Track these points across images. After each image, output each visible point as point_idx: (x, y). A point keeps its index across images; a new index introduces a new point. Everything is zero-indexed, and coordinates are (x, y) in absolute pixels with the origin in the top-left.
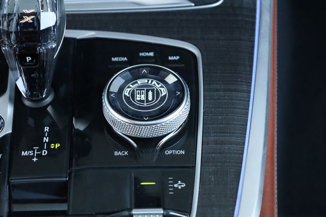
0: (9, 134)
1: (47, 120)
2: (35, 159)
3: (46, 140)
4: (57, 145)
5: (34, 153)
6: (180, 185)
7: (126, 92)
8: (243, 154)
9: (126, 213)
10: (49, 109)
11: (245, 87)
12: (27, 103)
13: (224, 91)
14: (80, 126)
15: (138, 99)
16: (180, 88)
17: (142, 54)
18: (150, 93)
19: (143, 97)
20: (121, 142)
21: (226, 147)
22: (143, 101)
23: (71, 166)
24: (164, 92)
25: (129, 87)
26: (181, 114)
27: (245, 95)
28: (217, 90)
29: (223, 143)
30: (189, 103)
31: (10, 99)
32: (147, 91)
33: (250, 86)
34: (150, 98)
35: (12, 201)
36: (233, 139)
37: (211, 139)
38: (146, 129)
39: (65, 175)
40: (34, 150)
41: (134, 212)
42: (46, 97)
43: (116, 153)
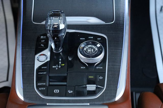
0: (49, 61)
1: (60, 57)
2: (57, 69)
3: (60, 63)
4: (64, 65)
5: (56, 67)
6: (101, 78)
7: (85, 49)
8: (120, 69)
9: (85, 86)
10: (61, 53)
11: (121, 48)
12: (54, 51)
13: (115, 49)
14: (70, 59)
15: (89, 51)
16: (101, 48)
17: (89, 37)
18: (92, 50)
19: (90, 51)
20: (83, 64)
21: (115, 66)
22: (90, 52)
23: (68, 71)
24: (96, 49)
25: (86, 48)
26: (101, 56)
27: (121, 51)
28: (112, 49)
29: (114, 65)
30: (104, 53)
31: (49, 50)
32: (91, 49)
33: (122, 48)
34: (92, 51)
35: (50, 81)
36: (117, 64)
37: (110, 64)
38: (91, 60)
39: (66, 74)
40: (56, 66)
41: (87, 85)
42: (60, 50)
43: (81, 68)
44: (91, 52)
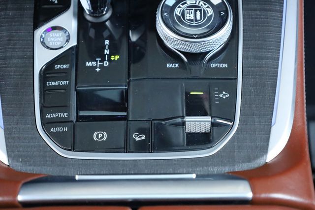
0: (74, 46)
1: (106, 34)
2: (98, 70)
3: (107, 52)
4: (117, 57)
5: (97, 63)
6: (224, 95)
7: (177, 11)
8: (277, 68)
9: (179, 120)
10: (107, 23)
11: (278, 8)
12: (89, 18)
13: (261, 10)
14: (134, 38)
15: (188, 18)
16: (224, 9)
18: (198, 13)
19: (192, 17)
20: (173, 55)
21: (264, 62)
22: (192, 20)
23: (129, 76)
24: (210, 12)
25: (179, 7)
26: (224, 33)
27: (278, 14)
28: (255, 10)
29: (261, 58)
30: (231, 23)
31: (74, 15)
32: (196, 11)
33: (283, 6)
34: (198, 18)
35: (79, 108)
36: (269, 55)
37: (250, 54)
39: (125, 84)
40: (97, 61)
41: (187, 119)
42: (105, 14)
43: (168, 66)
44: (196, 20)
